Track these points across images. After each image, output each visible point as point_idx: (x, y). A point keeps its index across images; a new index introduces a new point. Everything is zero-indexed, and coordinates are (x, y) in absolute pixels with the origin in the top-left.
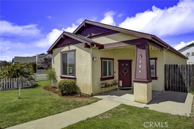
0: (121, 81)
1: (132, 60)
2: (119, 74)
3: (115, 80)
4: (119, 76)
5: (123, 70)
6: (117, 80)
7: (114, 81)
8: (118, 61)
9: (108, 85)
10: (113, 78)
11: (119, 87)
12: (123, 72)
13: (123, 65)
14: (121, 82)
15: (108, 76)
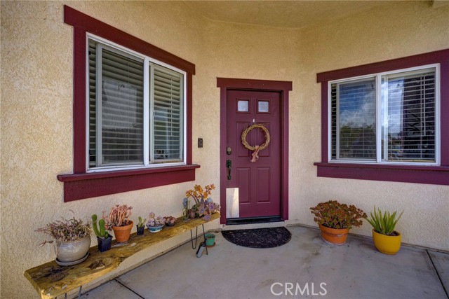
0: (237, 190)
1: (288, 85)
2: (225, 153)
3: (198, 188)
4: (227, 165)
5: (245, 135)
6: (209, 188)
7: (189, 193)
8: (221, 82)
9: (141, 231)
10: (187, 173)
11: (224, 220)
12: (245, 143)
13: (242, 106)
14: (234, 194)
15: (148, 163)
